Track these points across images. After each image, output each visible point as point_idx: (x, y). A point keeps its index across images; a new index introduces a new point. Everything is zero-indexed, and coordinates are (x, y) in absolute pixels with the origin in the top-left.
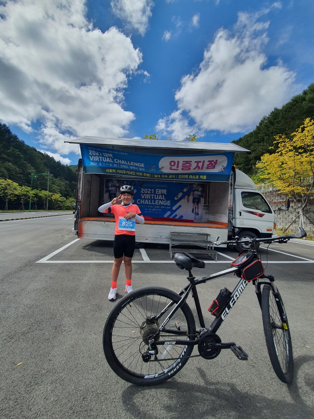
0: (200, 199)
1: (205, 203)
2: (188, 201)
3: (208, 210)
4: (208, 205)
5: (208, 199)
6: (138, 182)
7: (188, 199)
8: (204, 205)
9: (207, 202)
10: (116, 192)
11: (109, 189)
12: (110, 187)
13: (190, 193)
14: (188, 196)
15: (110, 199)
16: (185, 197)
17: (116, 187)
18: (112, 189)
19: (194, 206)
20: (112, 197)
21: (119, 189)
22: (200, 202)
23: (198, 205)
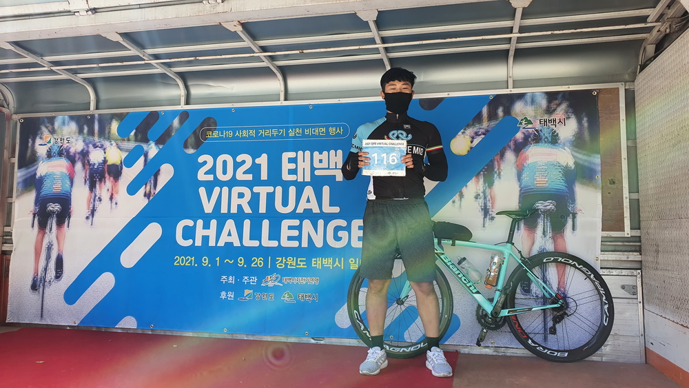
0: (574, 201)
3: (635, 272)
4: (636, 233)
5: (635, 196)
6: (182, 122)
7: (485, 198)
8: (606, 234)
9: (626, 214)
10: (72, 186)
11: (36, 174)
12: (43, 159)
13: (496, 163)
14: (485, 183)
15: (43, 226)
16: (464, 190)
17: (72, 160)
18: (51, 170)
19: (533, 244)
20: (51, 214)
21: (84, 165)
22: (571, 215)
23: (559, 241)
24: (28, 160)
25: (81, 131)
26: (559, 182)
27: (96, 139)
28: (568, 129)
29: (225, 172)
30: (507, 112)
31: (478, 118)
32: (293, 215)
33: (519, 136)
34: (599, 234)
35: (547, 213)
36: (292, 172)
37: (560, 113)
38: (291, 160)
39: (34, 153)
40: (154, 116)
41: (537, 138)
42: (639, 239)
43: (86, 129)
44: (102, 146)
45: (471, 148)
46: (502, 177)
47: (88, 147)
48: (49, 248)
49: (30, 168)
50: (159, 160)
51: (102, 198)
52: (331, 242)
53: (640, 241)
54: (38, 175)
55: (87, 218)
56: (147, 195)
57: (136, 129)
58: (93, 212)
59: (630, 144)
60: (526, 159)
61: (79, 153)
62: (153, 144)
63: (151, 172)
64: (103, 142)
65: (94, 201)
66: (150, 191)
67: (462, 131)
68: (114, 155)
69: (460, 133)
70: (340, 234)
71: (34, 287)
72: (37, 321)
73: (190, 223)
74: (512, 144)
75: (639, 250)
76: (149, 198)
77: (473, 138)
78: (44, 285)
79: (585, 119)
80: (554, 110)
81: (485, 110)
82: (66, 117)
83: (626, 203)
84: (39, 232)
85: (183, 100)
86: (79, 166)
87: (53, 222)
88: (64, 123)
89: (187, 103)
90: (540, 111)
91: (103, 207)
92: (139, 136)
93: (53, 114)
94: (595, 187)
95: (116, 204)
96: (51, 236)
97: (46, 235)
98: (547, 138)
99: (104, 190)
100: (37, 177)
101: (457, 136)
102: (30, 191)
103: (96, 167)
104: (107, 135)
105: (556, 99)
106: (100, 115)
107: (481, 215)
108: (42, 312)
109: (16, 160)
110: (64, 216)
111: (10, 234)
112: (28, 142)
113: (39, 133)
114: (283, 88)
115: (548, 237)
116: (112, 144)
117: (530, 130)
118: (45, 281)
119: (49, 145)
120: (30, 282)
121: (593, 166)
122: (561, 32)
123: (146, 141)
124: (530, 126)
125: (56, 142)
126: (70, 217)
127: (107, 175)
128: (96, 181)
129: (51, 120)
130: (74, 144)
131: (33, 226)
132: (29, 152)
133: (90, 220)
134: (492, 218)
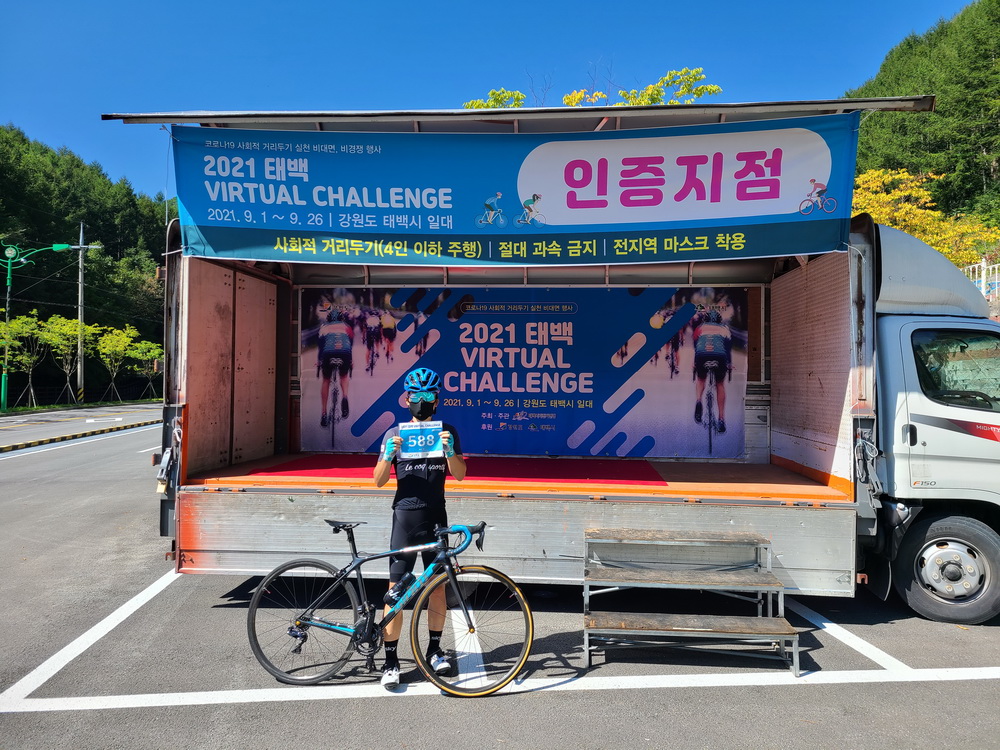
0: (730, 361)
1: (753, 374)
2: (673, 367)
3: (767, 407)
4: (768, 382)
5: (768, 358)
6: (445, 297)
8: (750, 382)
9: (763, 370)
10: (352, 345)
11: (318, 334)
12: (324, 323)
13: (680, 335)
14: (673, 348)
15: (327, 376)
16: (659, 353)
17: (351, 323)
18: (333, 331)
19: (703, 389)
20: (334, 366)
21: (362, 329)
22: (728, 370)
23: (720, 387)
25: (357, 301)
26: (721, 349)
27: (372, 308)
28: (727, 314)
29: (481, 337)
30: (689, 300)
31: (669, 304)
32: (535, 369)
33: (696, 316)
34: (746, 383)
35: (713, 369)
36: (533, 337)
37: (722, 303)
38: (533, 329)
39: (316, 317)
40: (422, 291)
41: (708, 319)
42: (769, 386)
43: (362, 300)
44: (377, 314)
45: (664, 324)
47: (365, 314)
48: (335, 394)
50: (427, 326)
51: (379, 354)
52: (565, 389)
53: (770, 388)
54: (321, 335)
55: (367, 370)
56: (419, 353)
57: (407, 301)
58: (372, 365)
60: (700, 332)
61: (357, 318)
62: (422, 314)
63: (421, 336)
64: (378, 310)
66: (421, 350)
67: (658, 312)
68: (389, 321)
69: (656, 313)
70: (571, 383)
71: (324, 423)
72: (329, 450)
73: (456, 374)
74: (691, 322)
75: (769, 393)
77: (665, 317)
79: (739, 307)
80: (719, 300)
81: (673, 298)
82: (344, 291)
83: (763, 362)
84: (324, 380)
85: (446, 281)
86: (357, 329)
88: (342, 294)
89: (449, 282)
90: (710, 300)
91: (381, 361)
92: (410, 307)
93: (332, 286)
94: (744, 353)
95: (392, 359)
96: (335, 383)
98: (713, 318)
99: (381, 348)
100: (320, 337)
101: (654, 316)
102: (314, 348)
103: (372, 330)
105: (721, 293)
106: (373, 289)
107: (669, 370)
108: (333, 442)
109: (299, 322)
110: (346, 368)
111: (298, 382)
114: (526, 275)
116: (386, 312)
119: (329, 311)
120: (319, 420)
121: (743, 339)
125: (336, 309)
126: (351, 369)
127: (382, 337)
128: (373, 341)
130: (351, 311)
131: (318, 376)
132: (311, 316)
133: (370, 372)
134: (677, 372)
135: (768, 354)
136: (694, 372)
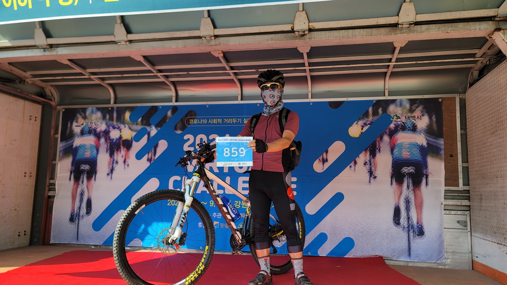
0: (426, 167)
1: (451, 179)
2: (371, 173)
3: (466, 213)
4: (466, 188)
5: (466, 165)
6: (173, 113)
7: (370, 164)
8: (448, 188)
9: (461, 176)
10: (97, 153)
11: (72, 145)
12: (78, 136)
13: (378, 143)
14: (370, 155)
15: (77, 179)
16: (357, 159)
17: (98, 136)
18: (84, 143)
19: (401, 194)
20: (83, 171)
21: (106, 140)
22: (425, 176)
23: (418, 192)
24: (68, 136)
25: (104, 118)
26: (417, 156)
27: (115, 123)
28: (423, 122)
30: (385, 111)
31: (366, 114)
33: (392, 126)
34: (443, 188)
35: (410, 175)
37: (418, 113)
39: (72, 131)
40: (155, 109)
41: (403, 128)
42: (468, 191)
43: (108, 117)
44: (119, 128)
45: (362, 133)
46: (381, 152)
47: (109, 128)
48: (82, 194)
49: (69, 141)
50: (158, 137)
51: (118, 161)
53: (469, 193)
55: (108, 174)
56: (149, 160)
57: (142, 117)
58: (112, 170)
59: (463, 132)
60: (397, 140)
61: (103, 132)
62: (153, 127)
63: (152, 145)
64: (120, 125)
65: (113, 163)
66: (151, 158)
67: (356, 122)
68: (127, 134)
69: (355, 124)
71: (72, 220)
72: (74, 242)
73: (178, 178)
74: (387, 131)
75: (468, 198)
76: (150, 162)
77: (363, 127)
78: (79, 219)
79: (434, 116)
80: (414, 110)
81: (370, 110)
82: (95, 109)
83: (460, 169)
84: (75, 184)
85: (174, 99)
86: (102, 140)
87: (84, 177)
88: (92, 112)
89: (177, 101)
90: (405, 111)
91: (119, 168)
92: (144, 122)
93: (85, 106)
94: (441, 159)
95: (128, 165)
96: (83, 185)
97: (80, 186)
98: (409, 127)
99: (119, 156)
100: (74, 147)
101: (353, 125)
102: (69, 156)
103: (114, 141)
104: (122, 121)
105: (416, 104)
106: (117, 107)
107: (368, 175)
108: (78, 236)
109: (59, 136)
110: (92, 173)
111: (54, 184)
112: (67, 124)
113: (75, 118)
114: (240, 93)
115: (410, 189)
116: (125, 127)
117: (399, 123)
118: (79, 216)
119: (82, 126)
120: (68, 216)
121: (439, 146)
122: (422, 62)
123: (149, 125)
124: (399, 120)
125: (87, 125)
126: (96, 174)
127: (122, 147)
128: (114, 150)
129: (84, 110)
130: (99, 126)
131: (70, 179)
132: (68, 130)
133: (110, 176)
134: (375, 177)
135: (466, 159)
136: (392, 177)
